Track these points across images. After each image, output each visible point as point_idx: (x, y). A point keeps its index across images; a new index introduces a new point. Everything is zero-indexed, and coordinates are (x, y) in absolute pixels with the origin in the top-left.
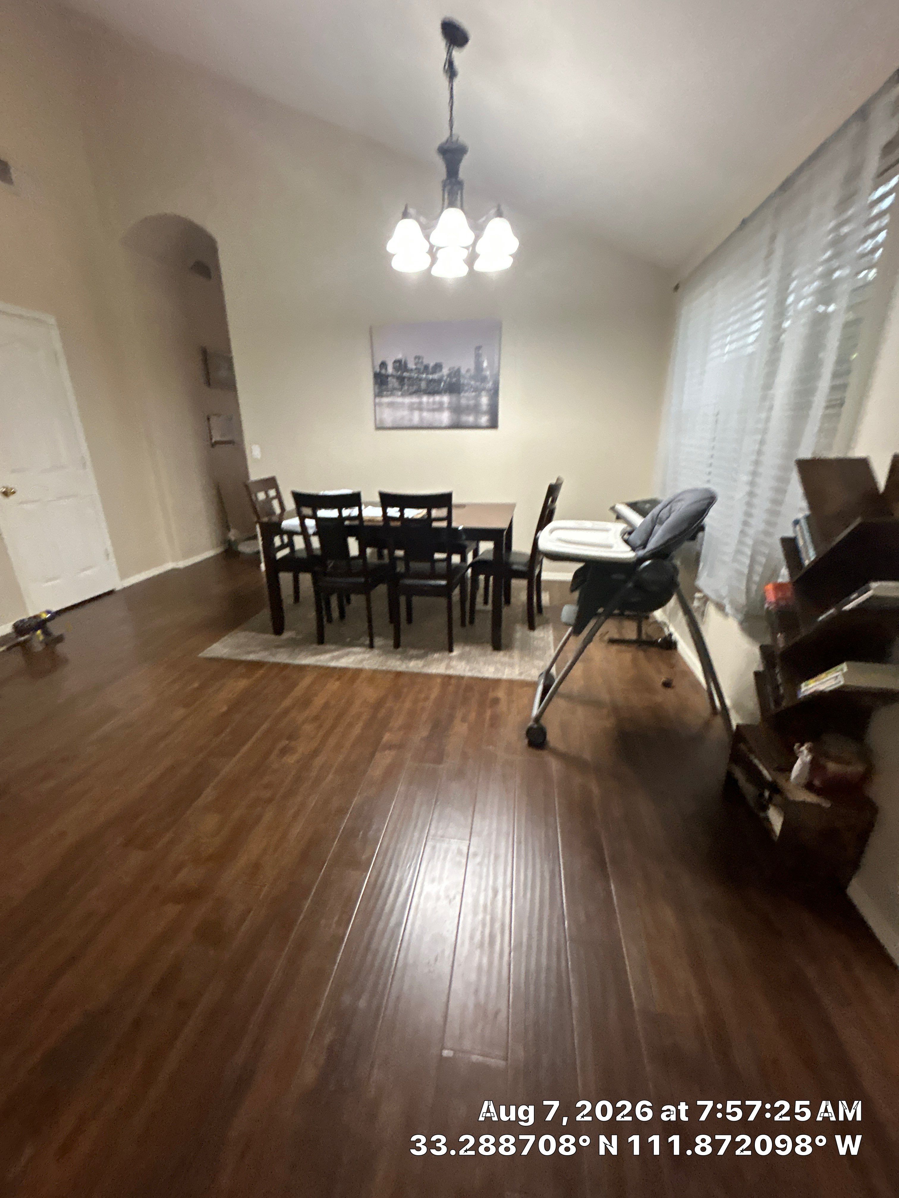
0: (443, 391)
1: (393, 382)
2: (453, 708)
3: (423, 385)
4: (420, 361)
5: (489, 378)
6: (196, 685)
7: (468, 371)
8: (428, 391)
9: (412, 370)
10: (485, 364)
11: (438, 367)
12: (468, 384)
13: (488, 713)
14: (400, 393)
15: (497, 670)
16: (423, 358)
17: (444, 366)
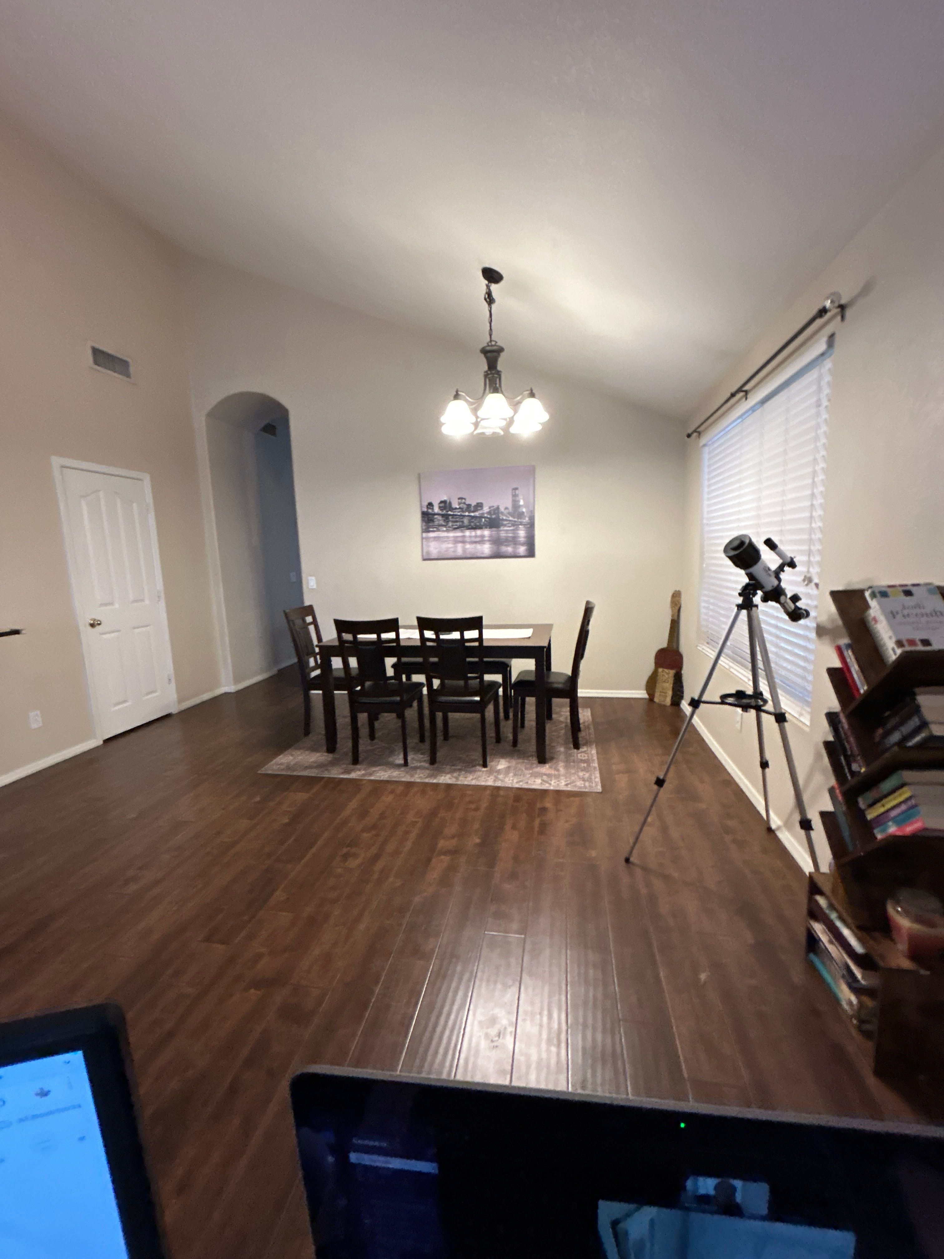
0: (484, 527)
1: (439, 520)
2: (503, 816)
3: (466, 521)
4: (463, 501)
5: (525, 514)
6: (258, 799)
7: (506, 508)
8: (470, 527)
9: (456, 508)
10: (522, 503)
11: (479, 506)
12: (506, 520)
13: (537, 822)
14: (445, 529)
15: (543, 780)
16: (465, 499)
17: (484, 505)
